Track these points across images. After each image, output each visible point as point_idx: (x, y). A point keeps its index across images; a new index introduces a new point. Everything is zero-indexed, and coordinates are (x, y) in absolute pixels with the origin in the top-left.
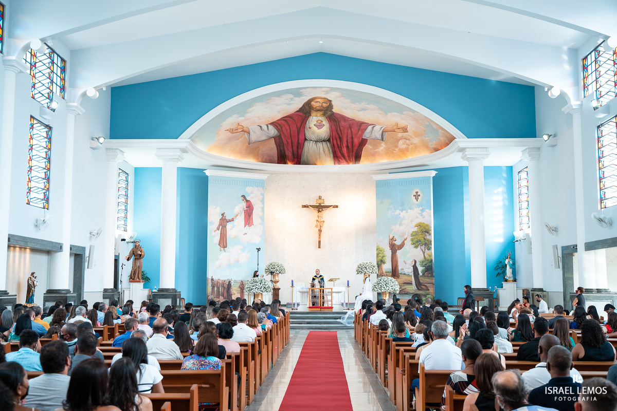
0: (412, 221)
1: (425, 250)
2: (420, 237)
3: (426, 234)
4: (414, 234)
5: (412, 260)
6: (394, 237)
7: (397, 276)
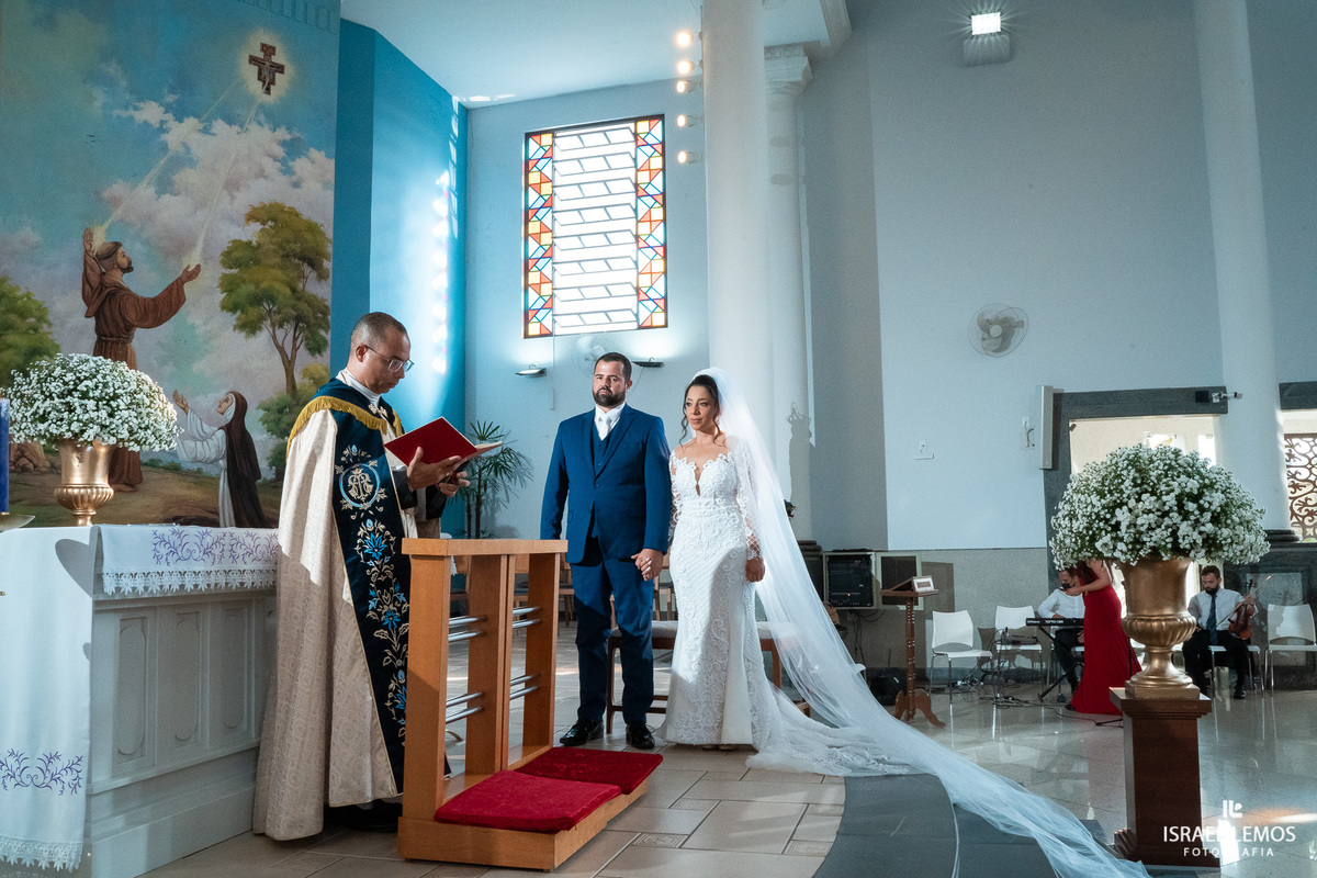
1: (295, 349)
2: (273, 278)
3: (307, 269)
4: (240, 257)
5: (222, 395)
6: (117, 245)
7: (122, 473)
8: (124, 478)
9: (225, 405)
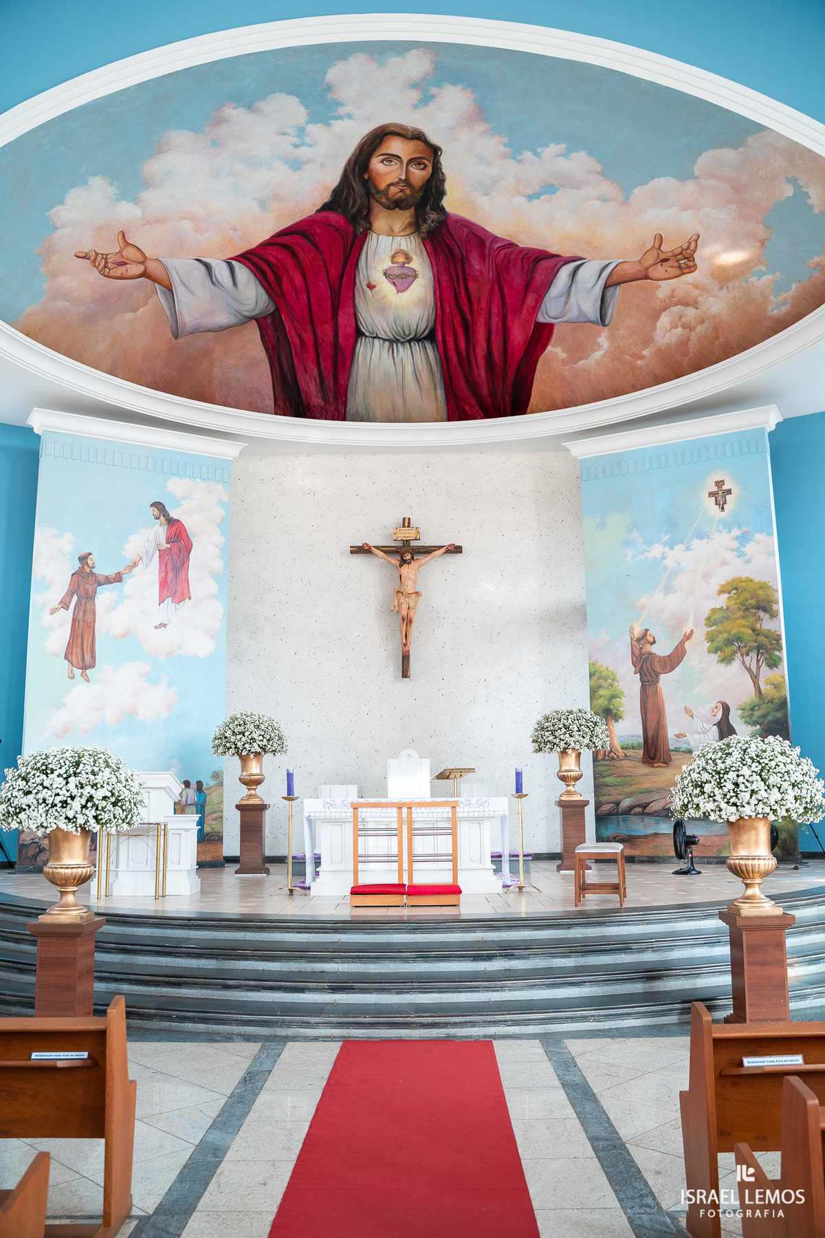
0: (706, 577)
1: (759, 667)
3: (761, 614)
4: (716, 619)
5: (713, 705)
6: (647, 630)
7: (660, 757)
8: (662, 759)
9: (716, 710)
